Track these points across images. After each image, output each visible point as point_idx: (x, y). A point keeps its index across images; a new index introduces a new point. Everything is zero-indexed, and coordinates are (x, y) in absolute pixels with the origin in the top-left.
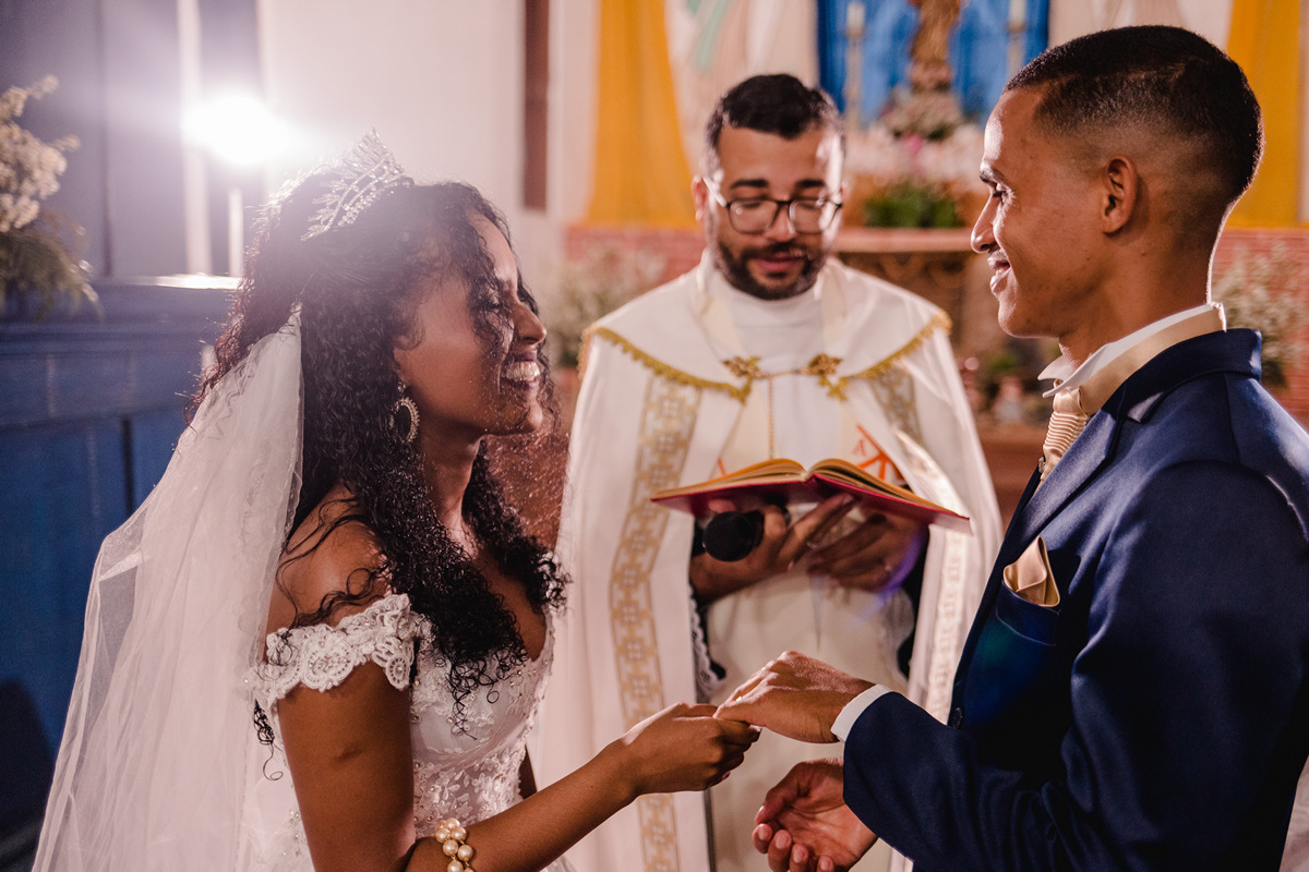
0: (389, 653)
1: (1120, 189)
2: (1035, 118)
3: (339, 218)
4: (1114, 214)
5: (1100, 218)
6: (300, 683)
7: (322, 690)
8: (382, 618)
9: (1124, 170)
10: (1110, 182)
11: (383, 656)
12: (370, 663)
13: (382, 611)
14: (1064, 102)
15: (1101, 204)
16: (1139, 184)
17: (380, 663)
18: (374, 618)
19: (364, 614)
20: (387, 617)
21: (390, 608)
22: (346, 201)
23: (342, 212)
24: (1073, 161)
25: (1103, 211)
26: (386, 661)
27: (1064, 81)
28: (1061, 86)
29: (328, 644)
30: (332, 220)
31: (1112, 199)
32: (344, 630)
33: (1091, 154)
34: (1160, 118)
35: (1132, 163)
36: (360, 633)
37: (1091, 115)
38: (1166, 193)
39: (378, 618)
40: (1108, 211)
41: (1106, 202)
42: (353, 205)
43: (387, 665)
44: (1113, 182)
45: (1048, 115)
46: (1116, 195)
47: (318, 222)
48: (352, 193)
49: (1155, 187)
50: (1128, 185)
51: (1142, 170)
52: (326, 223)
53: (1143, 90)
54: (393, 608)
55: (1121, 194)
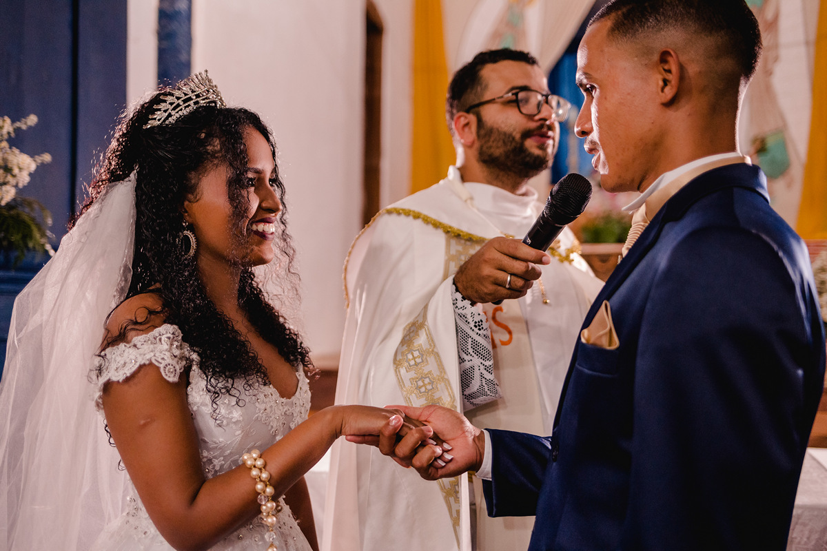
0: (163, 359)
1: (669, 74)
2: (608, 35)
3: (167, 118)
4: (667, 89)
5: (659, 94)
6: (109, 380)
7: (121, 381)
8: (160, 340)
9: (670, 59)
10: (661, 69)
11: (160, 361)
12: (151, 364)
13: (160, 335)
14: (625, 22)
15: (658, 84)
16: (682, 68)
17: (157, 364)
18: (155, 339)
19: (148, 335)
20: (164, 338)
21: (165, 332)
22: (174, 109)
23: (170, 115)
24: (636, 59)
25: (659, 90)
26: (161, 363)
27: (624, 10)
28: (623, 13)
29: (126, 354)
30: (163, 119)
31: (666, 82)
32: (135, 346)
33: (647, 52)
34: (690, 23)
35: (675, 53)
36: (145, 347)
37: (644, 27)
38: (700, 72)
39: (158, 339)
40: (662, 90)
41: (661, 83)
42: (177, 112)
43: (162, 366)
44: (664, 70)
45: (616, 32)
46: (667, 78)
47: (155, 119)
48: (178, 105)
49: (692, 70)
50: (674, 68)
51: (683, 58)
52: (159, 120)
53: (677, 6)
54: (167, 332)
55: (669, 77)
